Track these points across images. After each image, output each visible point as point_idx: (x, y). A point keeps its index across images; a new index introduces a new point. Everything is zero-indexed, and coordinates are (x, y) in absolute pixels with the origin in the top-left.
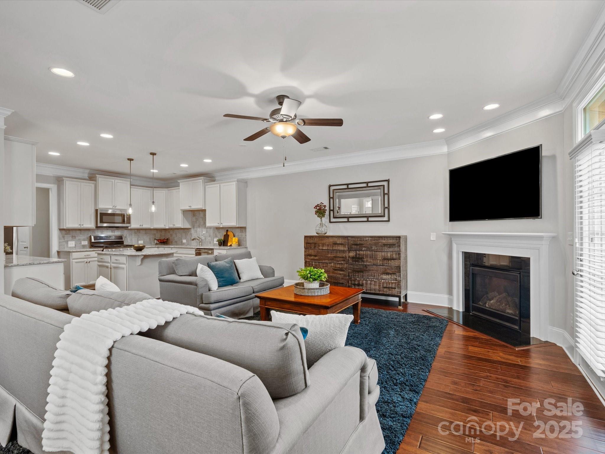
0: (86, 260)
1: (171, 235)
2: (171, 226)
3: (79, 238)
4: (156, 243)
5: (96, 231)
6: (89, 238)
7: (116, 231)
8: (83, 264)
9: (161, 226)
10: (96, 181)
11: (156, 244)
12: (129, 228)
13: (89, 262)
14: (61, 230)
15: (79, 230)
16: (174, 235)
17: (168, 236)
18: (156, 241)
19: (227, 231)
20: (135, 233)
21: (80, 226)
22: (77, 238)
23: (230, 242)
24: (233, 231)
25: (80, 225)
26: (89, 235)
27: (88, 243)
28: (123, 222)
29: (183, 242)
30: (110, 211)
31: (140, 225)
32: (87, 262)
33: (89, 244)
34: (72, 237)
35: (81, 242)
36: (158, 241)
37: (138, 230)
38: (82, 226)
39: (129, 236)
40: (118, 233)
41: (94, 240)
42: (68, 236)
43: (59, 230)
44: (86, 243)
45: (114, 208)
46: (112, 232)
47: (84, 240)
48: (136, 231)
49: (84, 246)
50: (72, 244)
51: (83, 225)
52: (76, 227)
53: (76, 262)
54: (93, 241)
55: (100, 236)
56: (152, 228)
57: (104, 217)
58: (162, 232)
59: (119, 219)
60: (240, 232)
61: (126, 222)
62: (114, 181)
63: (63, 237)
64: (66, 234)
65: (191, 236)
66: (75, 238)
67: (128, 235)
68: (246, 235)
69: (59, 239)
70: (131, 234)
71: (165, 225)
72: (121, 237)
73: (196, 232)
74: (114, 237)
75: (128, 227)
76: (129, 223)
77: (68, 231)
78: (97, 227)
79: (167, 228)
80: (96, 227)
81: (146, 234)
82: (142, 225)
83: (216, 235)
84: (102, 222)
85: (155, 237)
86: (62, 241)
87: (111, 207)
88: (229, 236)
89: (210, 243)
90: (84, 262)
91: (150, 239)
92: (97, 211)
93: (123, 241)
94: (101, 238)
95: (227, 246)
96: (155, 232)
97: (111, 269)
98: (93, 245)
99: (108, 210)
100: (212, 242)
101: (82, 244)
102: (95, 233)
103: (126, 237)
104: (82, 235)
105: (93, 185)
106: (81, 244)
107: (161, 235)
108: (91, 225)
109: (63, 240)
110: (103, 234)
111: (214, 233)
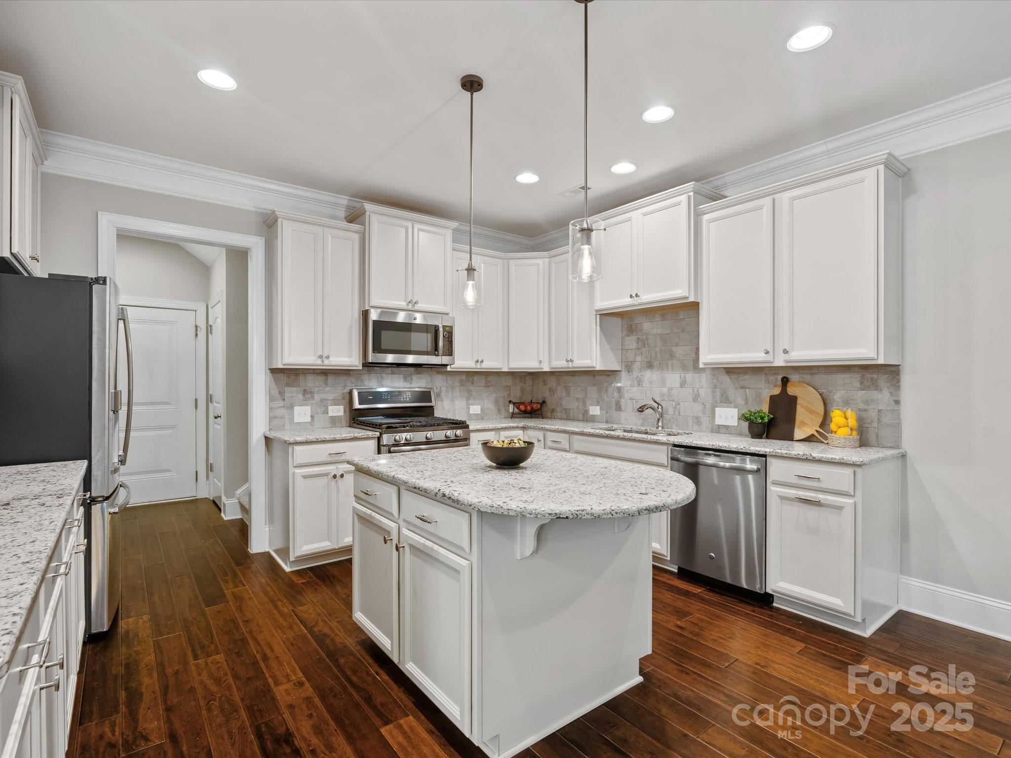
0: (332, 469)
1: (552, 391)
2: (560, 364)
3: (323, 396)
4: (513, 413)
5: (365, 377)
6: (347, 398)
7: (414, 377)
8: (324, 480)
9: (529, 363)
10: (363, 224)
11: (513, 416)
12: (449, 368)
13: (342, 476)
14: (274, 371)
15: (321, 373)
16: (560, 393)
17: (542, 392)
18: (511, 408)
19: (785, 381)
20: (462, 384)
21: (319, 362)
22: (317, 397)
23: (803, 424)
24: (819, 379)
25: (321, 357)
26: (347, 390)
27: (345, 412)
28: (435, 350)
29: (591, 413)
30: (401, 318)
31: (477, 361)
32: (335, 477)
33: (348, 415)
34: (305, 392)
35: (327, 410)
36: (518, 408)
37: (470, 376)
38: (326, 362)
39: (447, 391)
40: (419, 384)
41: (360, 403)
42: (295, 389)
43: (269, 371)
44: (338, 411)
45: (410, 307)
46: (405, 379)
47: (335, 403)
48: (464, 377)
49: (334, 421)
50: (302, 413)
51: (328, 357)
52: (312, 362)
53: (305, 477)
54: (357, 405)
55: (374, 390)
56: (505, 369)
57: (386, 335)
58: (525, 383)
59: (422, 340)
60: (858, 385)
61: (441, 352)
62: (410, 225)
63: (282, 393)
64: (288, 385)
65: (620, 397)
66: (313, 398)
67: (444, 389)
68: (897, 402)
69: (272, 399)
70: (453, 388)
71: (540, 362)
72: (425, 396)
73: (640, 382)
74: (408, 396)
75: (447, 365)
76: (450, 352)
77: (292, 377)
78: (368, 366)
79: (546, 369)
80: (364, 365)
81: (487, 386)
82: (482, 361)
83: (724, 394)
84: (377, 349)
85: (509, 395)
86: (279, 405)
87: (403, 304)
88: (799, 401)
89: (698, 421)
90: (326, 475)
91: (496, 402)
92: (365, 314)
93: (432, 407)
94: (378, 397)
95: (793, 440)
96: (509, 381)
97: (401, 549)
98: (357, 418)
99: (396, 314)
100: (705, 420)
101: (331, 414)
102: (362, 381)
103: (438, 395)
104: (327, 389)
105: (356, 237)
106: (328, 413)
107: (523, 391)
108: (351, 359)
109: (281, 403)
110: (383, 386)
111: (715, 387)
